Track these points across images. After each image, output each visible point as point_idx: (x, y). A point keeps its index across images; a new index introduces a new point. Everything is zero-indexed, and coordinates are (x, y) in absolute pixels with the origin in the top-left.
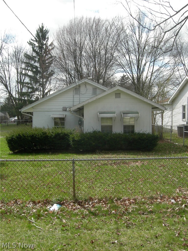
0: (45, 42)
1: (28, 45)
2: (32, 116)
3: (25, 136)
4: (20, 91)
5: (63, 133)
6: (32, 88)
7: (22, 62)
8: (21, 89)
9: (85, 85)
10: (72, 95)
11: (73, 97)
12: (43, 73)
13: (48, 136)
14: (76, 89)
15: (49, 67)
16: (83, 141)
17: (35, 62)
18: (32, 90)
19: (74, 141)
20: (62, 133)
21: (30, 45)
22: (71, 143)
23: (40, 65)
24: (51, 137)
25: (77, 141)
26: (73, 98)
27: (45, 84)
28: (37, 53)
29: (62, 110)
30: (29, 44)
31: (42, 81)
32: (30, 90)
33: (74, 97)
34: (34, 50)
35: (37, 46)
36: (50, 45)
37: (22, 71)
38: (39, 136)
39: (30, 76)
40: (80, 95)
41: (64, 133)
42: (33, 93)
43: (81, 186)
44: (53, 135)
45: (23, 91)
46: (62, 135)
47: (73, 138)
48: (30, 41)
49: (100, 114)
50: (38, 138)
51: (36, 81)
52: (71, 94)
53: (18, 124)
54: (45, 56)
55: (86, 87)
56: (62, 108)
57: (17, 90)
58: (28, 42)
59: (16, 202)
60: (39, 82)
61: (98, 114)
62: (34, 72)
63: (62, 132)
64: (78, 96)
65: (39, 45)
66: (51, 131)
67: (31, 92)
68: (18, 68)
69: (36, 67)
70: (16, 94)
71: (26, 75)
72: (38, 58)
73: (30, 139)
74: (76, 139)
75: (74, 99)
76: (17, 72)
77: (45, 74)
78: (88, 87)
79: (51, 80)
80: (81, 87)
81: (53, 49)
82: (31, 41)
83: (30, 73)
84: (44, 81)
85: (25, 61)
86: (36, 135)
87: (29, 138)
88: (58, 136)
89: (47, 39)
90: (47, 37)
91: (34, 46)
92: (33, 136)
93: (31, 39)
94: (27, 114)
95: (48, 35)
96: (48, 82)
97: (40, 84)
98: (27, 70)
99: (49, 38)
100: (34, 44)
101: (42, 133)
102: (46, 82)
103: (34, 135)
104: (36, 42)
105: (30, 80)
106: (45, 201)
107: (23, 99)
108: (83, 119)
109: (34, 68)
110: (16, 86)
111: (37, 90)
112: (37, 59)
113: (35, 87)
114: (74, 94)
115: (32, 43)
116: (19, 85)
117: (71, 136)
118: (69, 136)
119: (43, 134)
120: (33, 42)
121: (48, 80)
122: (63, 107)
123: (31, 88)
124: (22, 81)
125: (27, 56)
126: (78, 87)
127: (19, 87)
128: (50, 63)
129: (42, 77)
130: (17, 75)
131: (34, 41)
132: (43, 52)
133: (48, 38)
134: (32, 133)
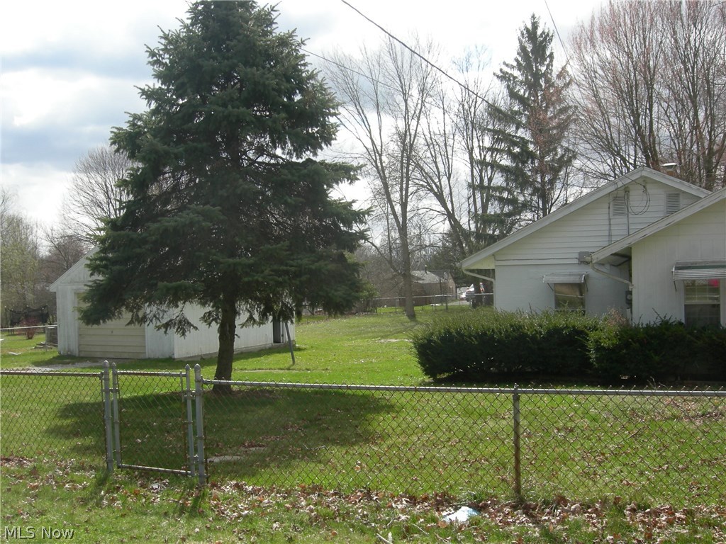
0: (543, 69)
1: (497, 81)
2: (492, 280)
3: (462, 336)
4: (480, 212)
5: (569, 328)
6: (513, 201)
7: (484, 130)
8: (485, 207)
9: (644, 187)
10: (607, 217)
11: (610, 222)
12: (544, 157)
13: (527, 334)
14: (615, 198)
15: (559, 139)
16: (624, 351)
17: (517, 128)
18: (511, 208)
19: (599, 348)
20: (567, 327)
21: (501, 81)
22: (593, 355)
23: (533, 136)
24: (533, 338)
25: (609, 349)
26: (610, 224)
27: (548, 189)
28: (522, 100)
29: (576, 261)
30: (498, 77)
31: (539, 180)
32: (507, 209)
33: (612, 222)
34: (513, 95)
35: (521, 82)
36: (559, 76)
37: (485, 156)
38: (501, 333)
39: (504, 169)
40: (630, 216)
41: (574, 327)
42: (514, 216)
43: (564, 468)
44: (541, 332)
45: (489, 211)
46: (566, 333)
47: (597, 341)
48: (501, 70)
49: (680, 271)
50: (498, 341)
51: (523, 182)
52: (601, 216)
53: (475, 305)
54: (547, 107)
55: (645, 191)
56: (578, 257)
57: (473, 210)
58: (494, 74)
59: (368, 495)
60: (532, 184)
61: (674, 270)
62: (514, 157)
63: (566, 324)
64: (624, 220)
65: (526, 78)
66: (536, 322)
67: (509, 215)
68: (473, 148)
69: (523, 143)
70: (469, 220)
71: (494, 166)
72: (525, 115)
73: (476, 343)
74: (605, 344)
75: (610, 230)
76: (471, 158)
77: (549, 161)
78: (652, 190)
79: (567, 174)
80: (631, 193)
81: (567, 85)
82: (506, 69)
83: (506, 161)
84: (546, 179)
85: (490, 127)
86: (493, 331)
87: (474, 339)
88: (556, 336)
89: (548, 60)
90: (548, 53)
91: (512, 82)
92: (485, 334)
93: (504, 63)
94: (478, 273)
95: (550, 46)
96: (558, 185)
97: (536, 191)
98: (498, 151)
99: (555, 55)
100: (512, 75)
101: (512, 326)
102: (552, 182)
103: (489, 331)
104: (519, 70)
105: (507, 180)
106: (440, 497)
107: (491, 232)
108: (630, 287)
109: (515, 144)
110: (469, 198)
111: (525, 206)
112: (524, 120)
113: (521, 198)
114: (611, 215)
115: (507, 73)
116: (478, 195)
117: (593, 335)
118: (587, 335)
119: (514, 330)
120: (509, 70)
121: (559, 175)
122: (580, 253)
123: (508, 202)
124: (486, 183)
125: (494, 111)
126: (621, 193)
127: (477, 200)
128: (563, 127)
129: (541, 170)
130: (469, 165)
131: (513, 67)
132: (540, 98)
133: (551, 56)
134: (482, 326)
